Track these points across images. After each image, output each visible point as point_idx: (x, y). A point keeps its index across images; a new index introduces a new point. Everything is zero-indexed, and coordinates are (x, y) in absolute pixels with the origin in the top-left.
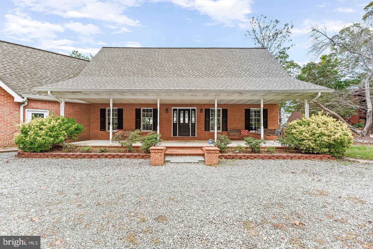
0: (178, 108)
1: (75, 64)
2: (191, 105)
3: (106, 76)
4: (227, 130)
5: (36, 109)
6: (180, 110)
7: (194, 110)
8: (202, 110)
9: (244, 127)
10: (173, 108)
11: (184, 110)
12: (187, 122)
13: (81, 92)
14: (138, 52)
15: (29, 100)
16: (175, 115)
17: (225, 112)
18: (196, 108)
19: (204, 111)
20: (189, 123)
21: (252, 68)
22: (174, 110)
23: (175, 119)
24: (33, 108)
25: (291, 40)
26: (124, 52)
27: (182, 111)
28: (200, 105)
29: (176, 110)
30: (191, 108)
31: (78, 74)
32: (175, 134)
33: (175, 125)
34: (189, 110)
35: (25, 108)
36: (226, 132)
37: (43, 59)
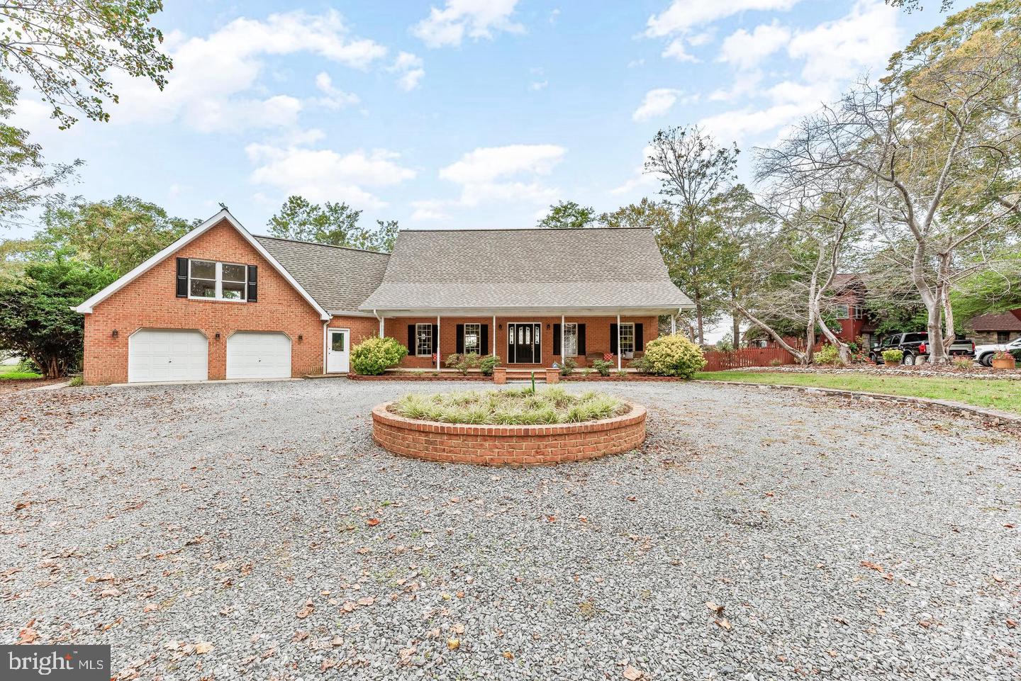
0: (515, 323)
1: (369, 260)
2: (534, 319)
3: (418, 281)
4: (585, 354)
5: (338, 327)
6: (518, 326)
7: (539, 326)
8: (549, 325)
9: (609, 350)
10: (508, 323)
11: (524, 326)
12: (528, 343)
13: (409, 310)
14: (456, 239)
15: (336, 317)
16: (512, 334)
17: (582, 328)
18: (541, 323)
19: (552, 327)
20: (531, 344)
21: (621, 265)
22: (510, 326)
23: (512, 339)
24: (335, 327)
25: (736, 177)
26: (434, 239)
27: (522, 328)
28: (546, 318)
29: (513, 325)
30: (534, 323)
31: (381, 281)
32: (511, 360)
33: (511, 347)
34: (530, 326)
35: (328, 326)
36: (583, 357)
37: (334, 260)
